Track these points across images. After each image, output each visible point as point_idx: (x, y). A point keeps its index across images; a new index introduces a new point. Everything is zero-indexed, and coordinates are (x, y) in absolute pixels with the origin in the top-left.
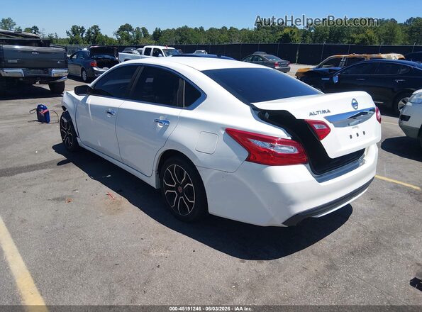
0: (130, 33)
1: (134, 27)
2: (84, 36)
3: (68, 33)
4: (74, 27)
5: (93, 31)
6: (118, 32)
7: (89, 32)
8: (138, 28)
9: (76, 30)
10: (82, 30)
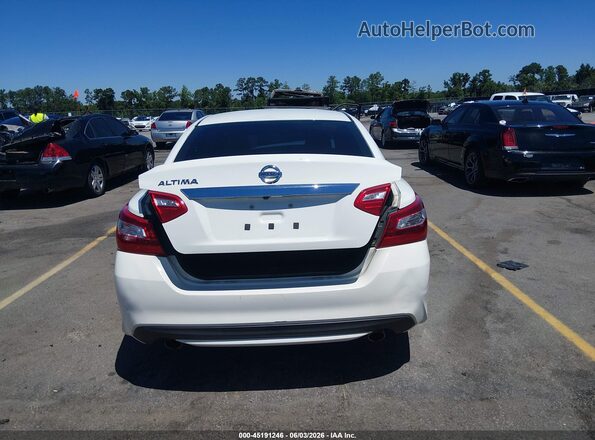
0: (537, 76)
1: (544, 67)
2: (467, 85)
3: (446, 84)
4: (455, 75)
5: (481, 78)
6: (518, 76)
7: (475, 79)
8: (551, 68)
9: (458, 79)
10: (466, 77)
